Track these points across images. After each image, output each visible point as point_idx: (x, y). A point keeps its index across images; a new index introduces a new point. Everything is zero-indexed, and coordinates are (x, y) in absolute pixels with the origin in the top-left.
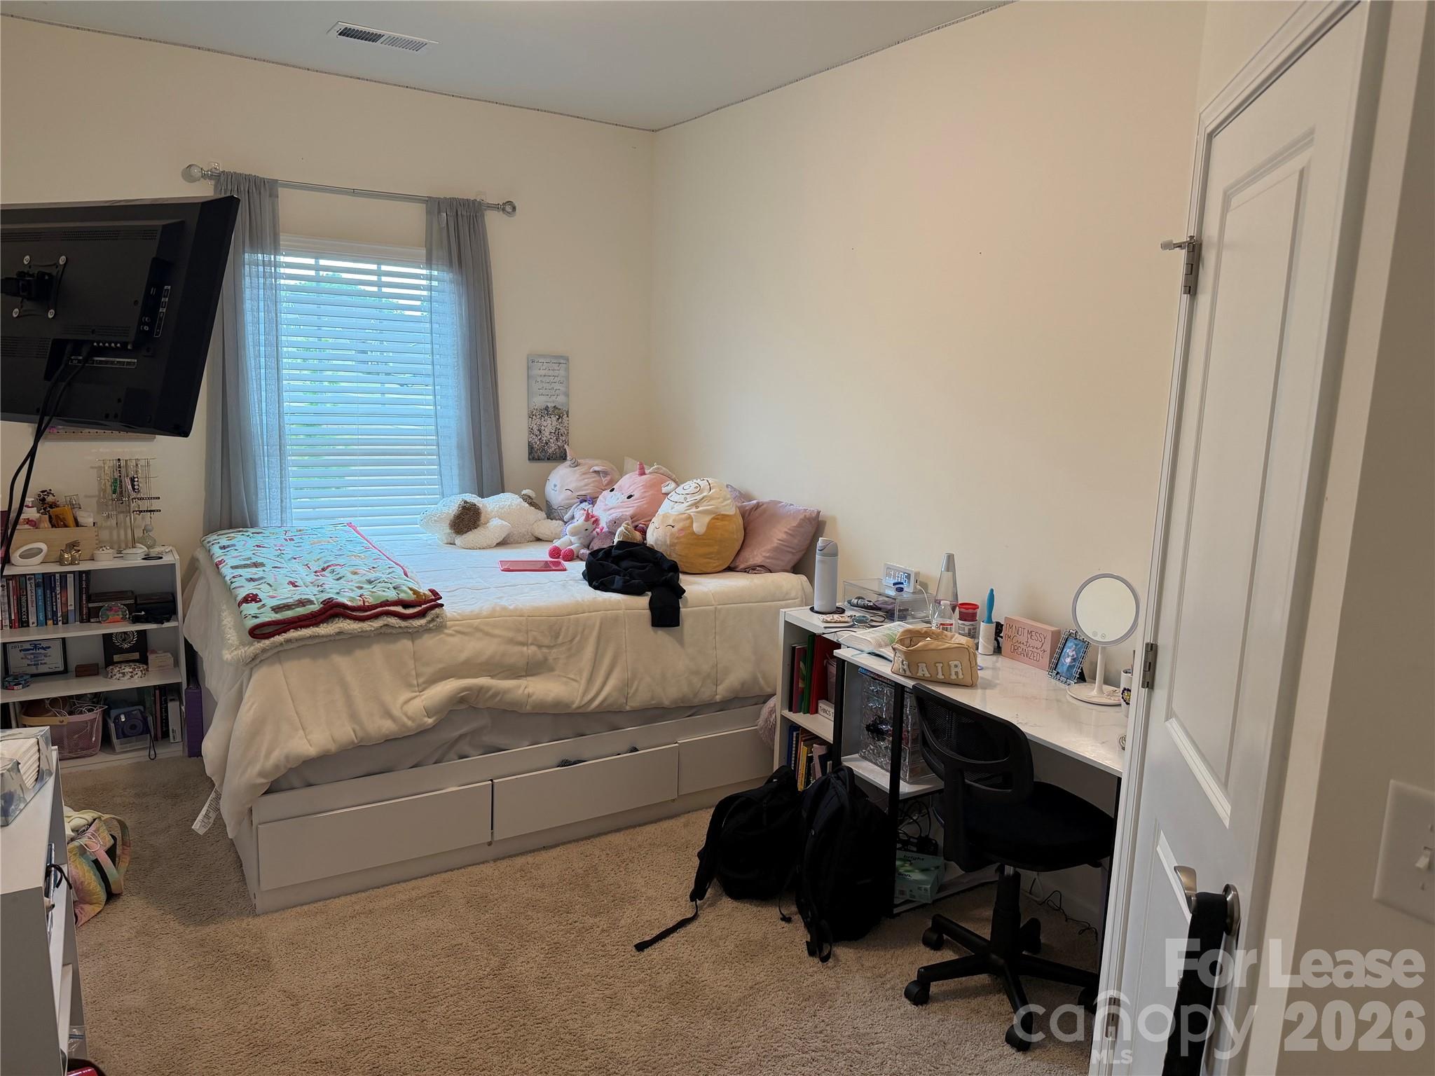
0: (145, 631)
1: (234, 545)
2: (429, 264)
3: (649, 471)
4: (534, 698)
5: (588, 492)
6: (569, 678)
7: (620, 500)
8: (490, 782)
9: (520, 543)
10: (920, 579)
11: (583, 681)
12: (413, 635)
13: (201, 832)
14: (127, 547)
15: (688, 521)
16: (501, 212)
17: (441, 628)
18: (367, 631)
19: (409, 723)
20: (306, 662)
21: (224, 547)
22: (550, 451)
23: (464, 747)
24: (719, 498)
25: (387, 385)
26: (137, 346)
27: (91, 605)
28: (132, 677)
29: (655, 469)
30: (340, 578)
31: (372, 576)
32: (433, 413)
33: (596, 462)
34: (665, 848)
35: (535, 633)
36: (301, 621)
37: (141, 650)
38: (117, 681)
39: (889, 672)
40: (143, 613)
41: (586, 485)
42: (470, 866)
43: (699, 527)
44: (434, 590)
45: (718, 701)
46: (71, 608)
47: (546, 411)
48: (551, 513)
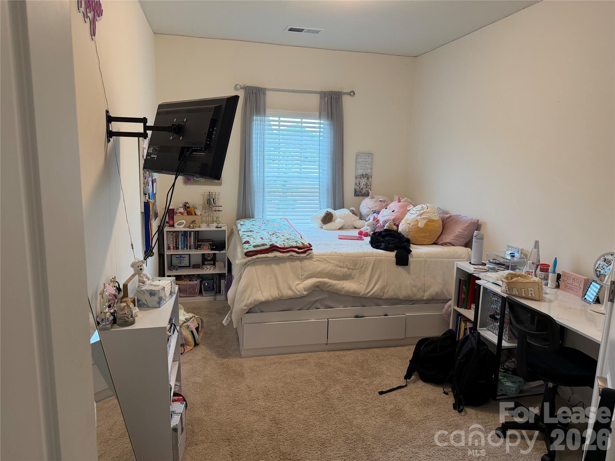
0: (215, 253)
1: (245, 224)
2: (320, 118)
4: (345, 289)
5: (376, 209)
6: (360, 282)
8: (327, 320)
9: (348, 229)
10: (524, 252)
11: (366, 284)
12: (301, 260)
13: (225, 325)
14: (211, 223)
15: (417, 222)
16: (349, 96)
17: (311, 258)
18: (284, 257)
19: (298, 293)
20: (263, 267)
21: (242, 225)
22: (363, 192)
23: (318, 305)
24: (431, 212)
25: (302, 166)
26: (205, 149)
27: (198, 243)
28: (210, 270)
30: (278, 237)
31: (288, 237)
32: (318, 177)
33: (380, 197)
34: (397, 358)
35: (347, 263)
36: (262, 251)
37: (213, 260)
38: (205, 271)
39: (500, 292)
40: (215, 247)
41: (376, 206)
42: (319, 351)
43: (421, 225)
44: (310, 244)
45: (425, 299)
46: (192, 244)
47: (362, 176)
48: (361, 217)
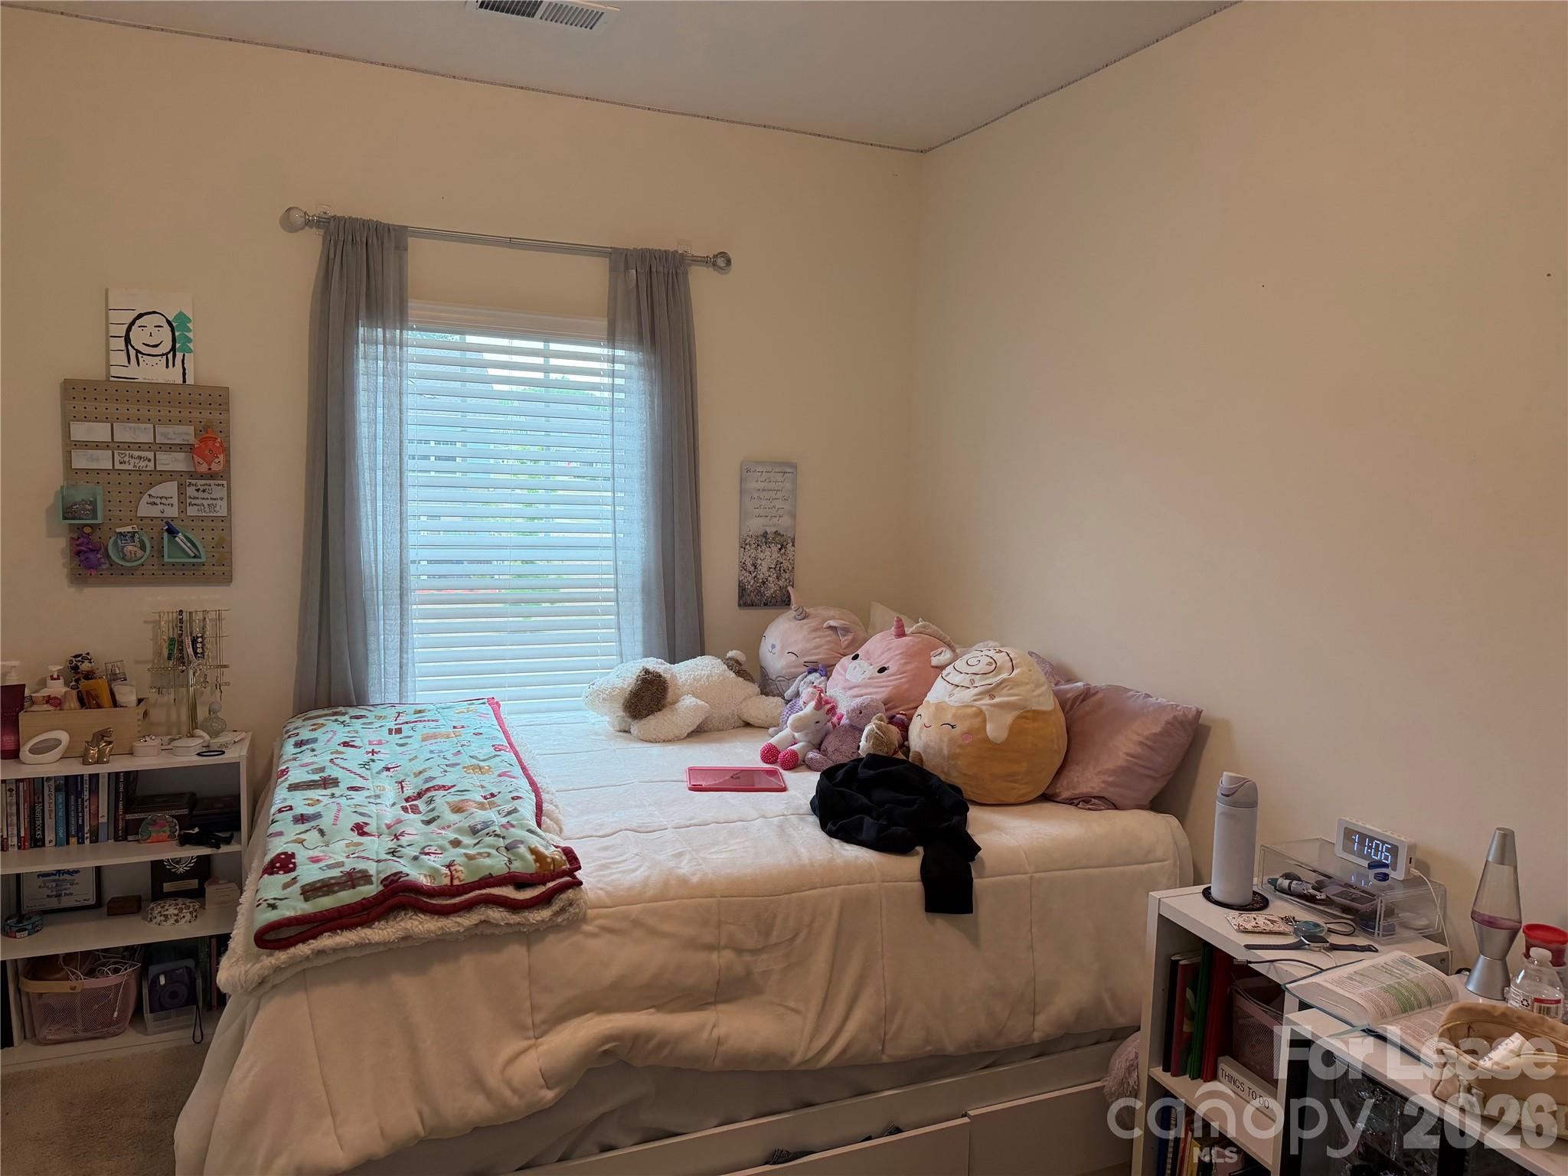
1: (316, 741)
2: (612, 341)
3: (911, 630)
4: (727, 1045)
5: (820, 657)
6: (787, 1007)
7: (867, 675)
9: (722, 730)
11: (812, 1015)
12: (530, 936)
14: (181, 735)
15: (978, 720)
16: (711, 269)
17: (576, 923)
18: (451, 934)
19: (514, 1100)
21: (300, 745)
22: (768, 593)
24: (1027, 684)
27: (129, 817)
28: (177, 921)
29: (919, 627)
30: (433, 820)
31: (480, 817)
32: (611, 543)
33: (832, 613)
35: (732, 928)
36: (343, 916)
37: (199, 878)
38: (157, 926)
40: (197, 830)
41: (816, 648)
43: (996, 730)
44: (571, 852)
45: (1036, 1042)
46: (103, 820)
47: (764, 539)
48: (767, 686)
